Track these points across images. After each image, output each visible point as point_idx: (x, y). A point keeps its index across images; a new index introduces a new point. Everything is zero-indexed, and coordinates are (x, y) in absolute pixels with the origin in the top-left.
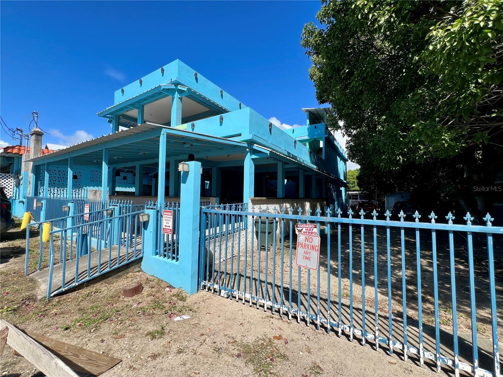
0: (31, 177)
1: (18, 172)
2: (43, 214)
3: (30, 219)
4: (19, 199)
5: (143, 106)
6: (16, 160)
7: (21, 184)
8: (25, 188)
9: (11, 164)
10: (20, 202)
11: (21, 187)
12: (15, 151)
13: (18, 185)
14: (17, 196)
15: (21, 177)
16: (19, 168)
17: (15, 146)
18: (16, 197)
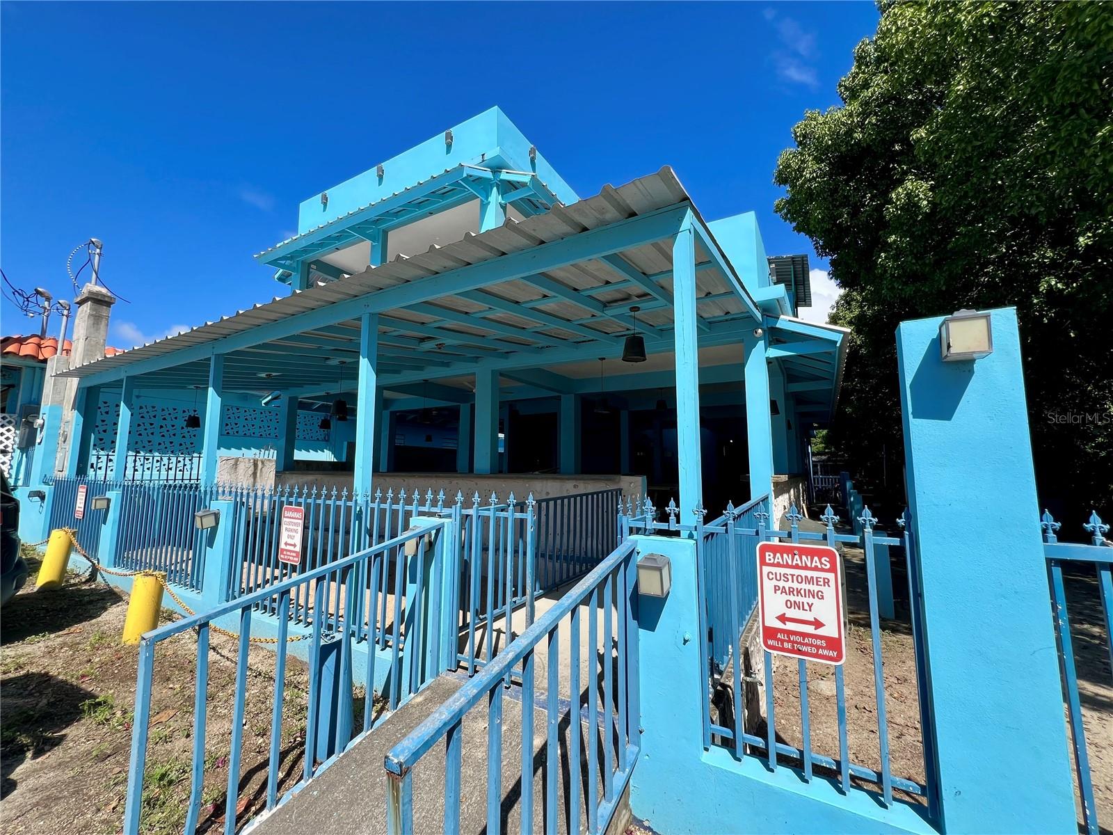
0: (72, 420)
1: (33, 409)
2: (108, 534)
3: (70, 548)
4: (26, 483)
5: (385, 233)
6: (25, 376)
7: (38, 440)
8: (50, 454)
9: (13, 386)
10: (33, 494)
11: (38, 451)
12: (27, 349)
13: (27, 444)
14: (21, 476)
15: (40, 421)
16: (34, 396)
17: (28, 338)
18: (17, 479)
